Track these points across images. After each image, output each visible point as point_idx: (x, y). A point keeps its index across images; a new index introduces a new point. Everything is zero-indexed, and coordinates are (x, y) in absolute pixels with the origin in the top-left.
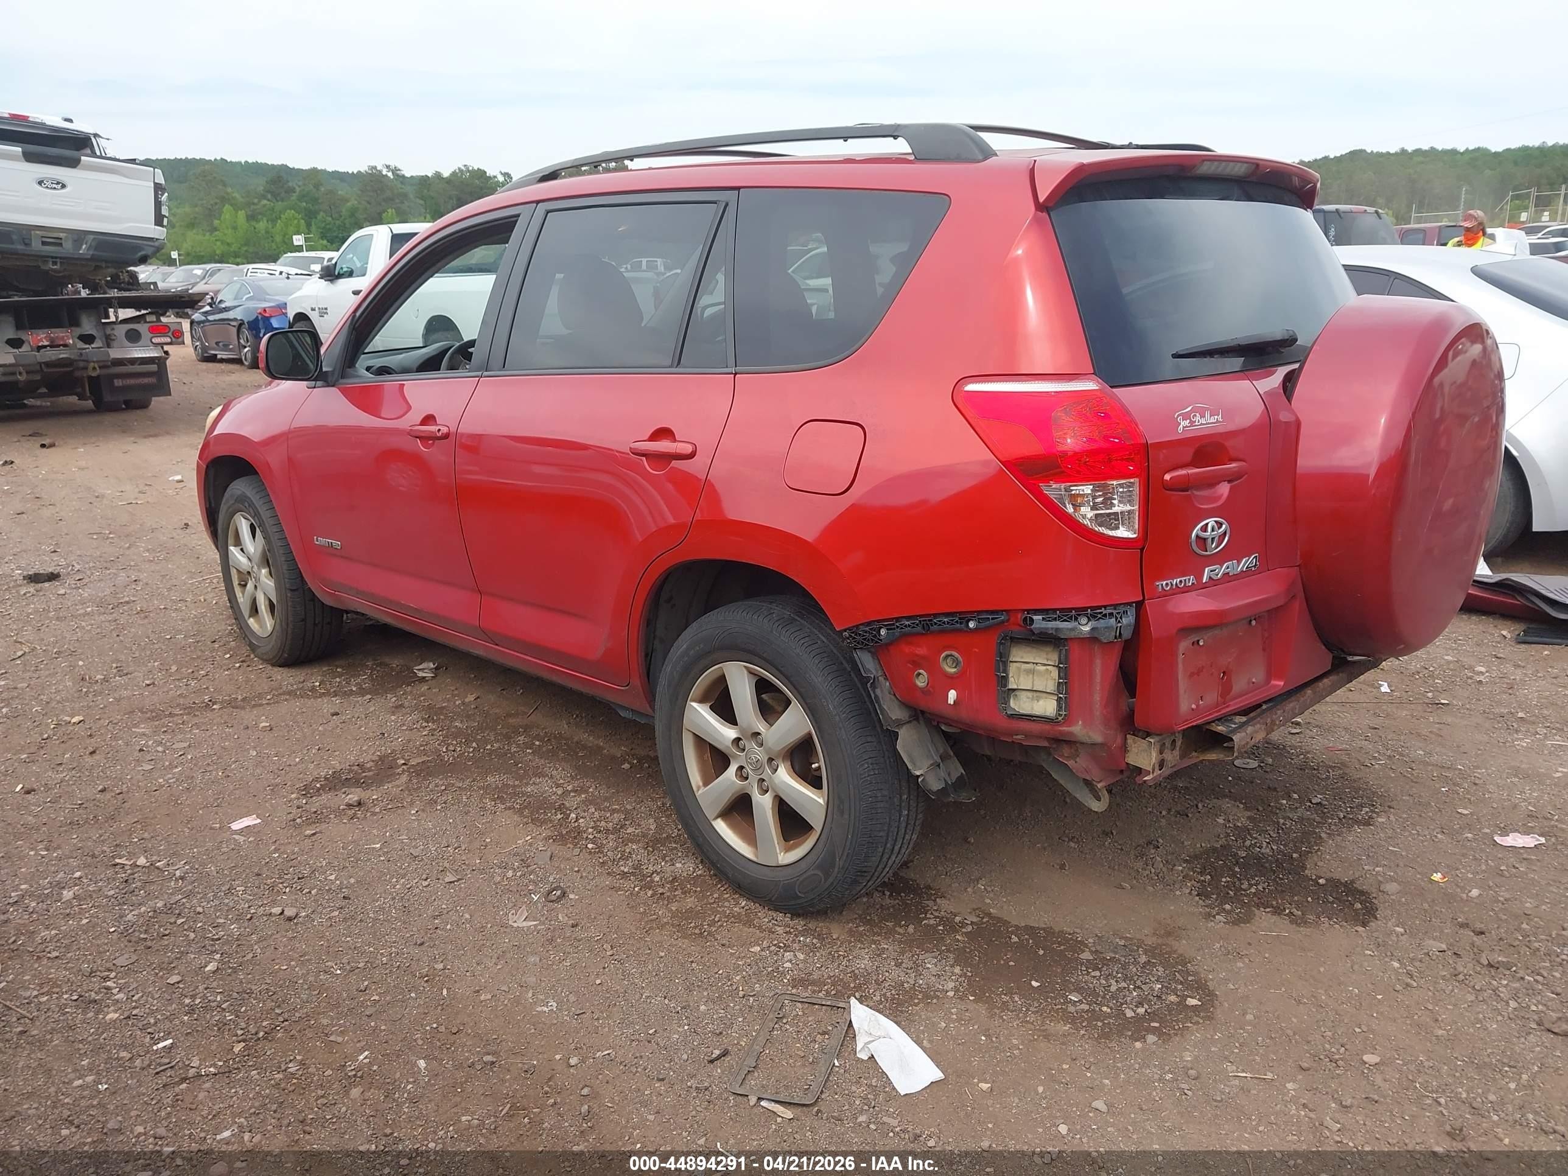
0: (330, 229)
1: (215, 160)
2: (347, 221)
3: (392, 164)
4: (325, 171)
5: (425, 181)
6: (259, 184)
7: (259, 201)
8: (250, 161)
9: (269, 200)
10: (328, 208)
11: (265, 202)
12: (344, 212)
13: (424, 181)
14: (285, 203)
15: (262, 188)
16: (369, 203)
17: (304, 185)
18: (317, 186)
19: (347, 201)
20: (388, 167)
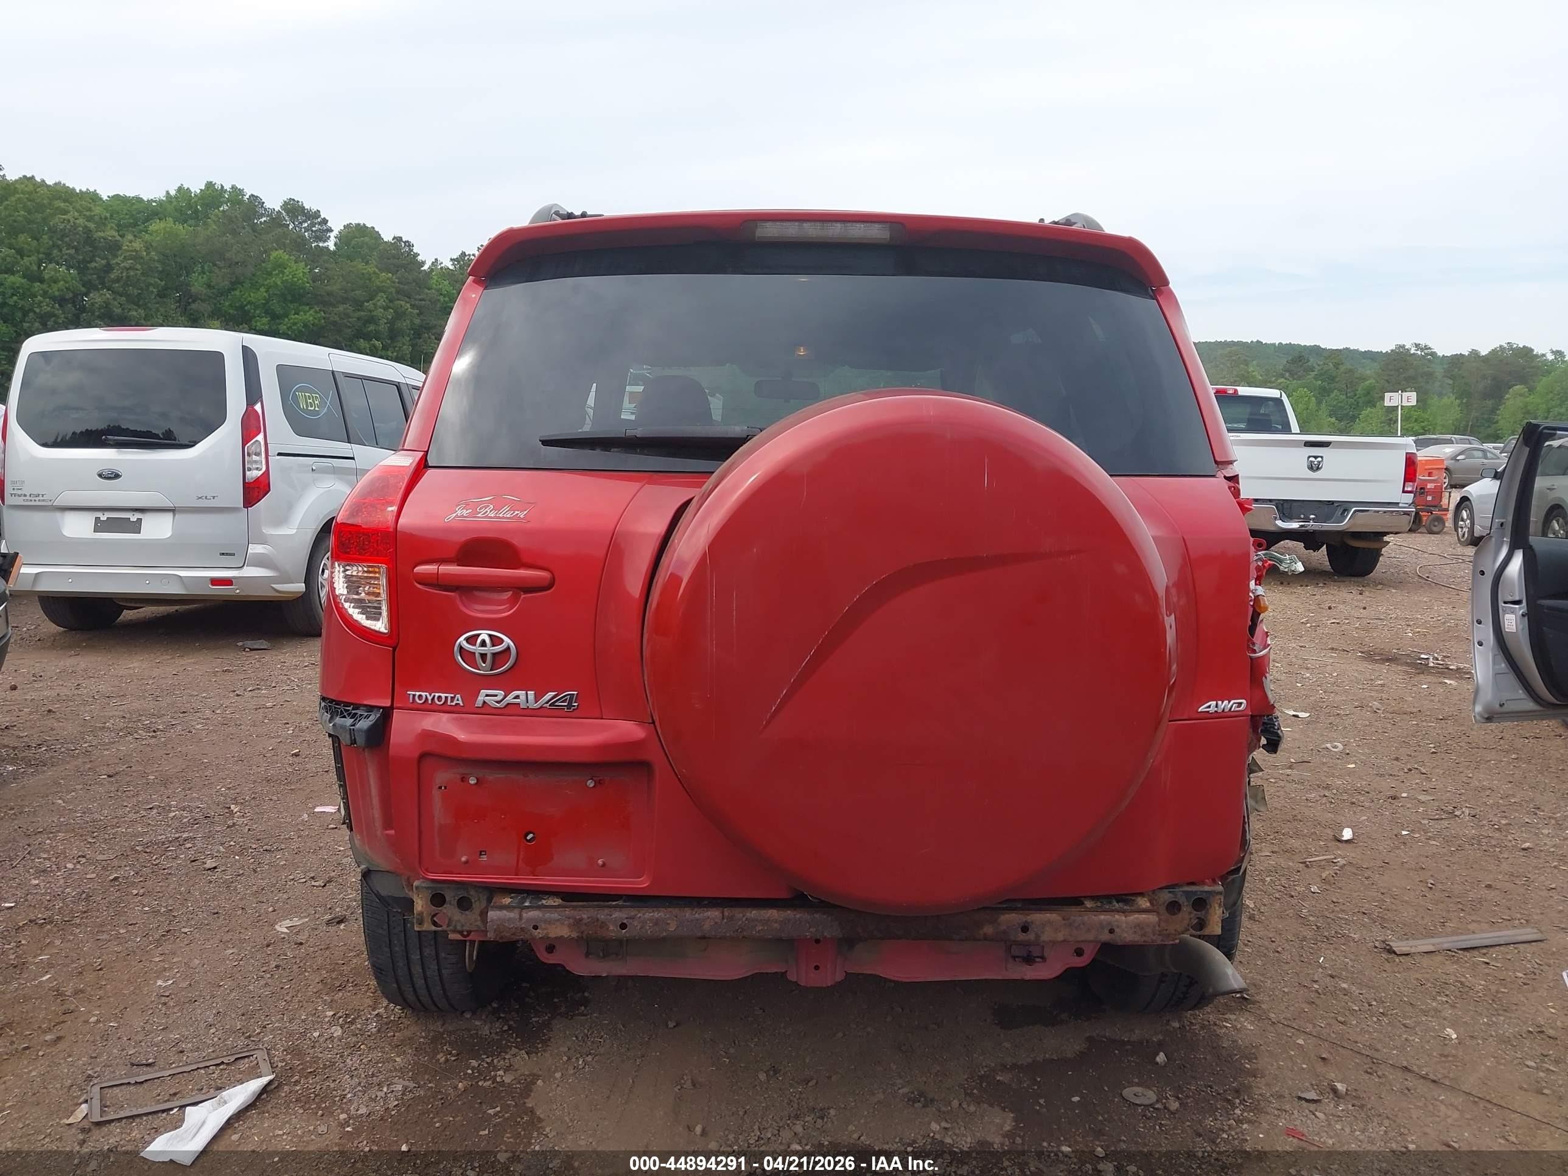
0: (1341, 407)
1: (1252, 342)
2: (1361, 400)
3: (1422, 343)
4: (1357, 351)
5: (1458, 359)
6: (1282, 363)
7: (1277, 380)
8: (1284, 343)
9: (1286, 379)
10: (1344, 386)
11: (1282, 380)
12: (1360, 391)
13: (1456, 361)
14: (1300, 382)
15: (1281, 367)
16: (1388, 381)
17: (1324, 364)
18: (1337, 366)
19: (1365, 379)
20: (1417, 345)
